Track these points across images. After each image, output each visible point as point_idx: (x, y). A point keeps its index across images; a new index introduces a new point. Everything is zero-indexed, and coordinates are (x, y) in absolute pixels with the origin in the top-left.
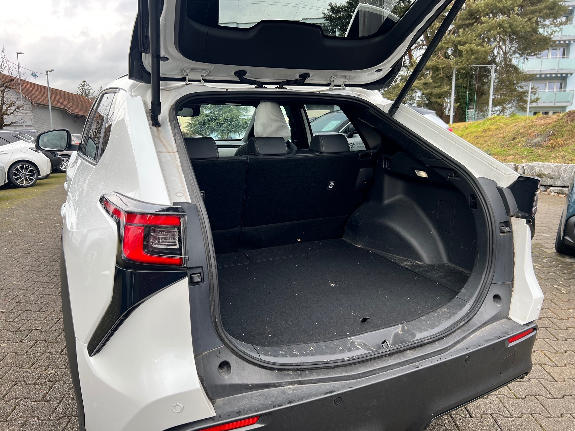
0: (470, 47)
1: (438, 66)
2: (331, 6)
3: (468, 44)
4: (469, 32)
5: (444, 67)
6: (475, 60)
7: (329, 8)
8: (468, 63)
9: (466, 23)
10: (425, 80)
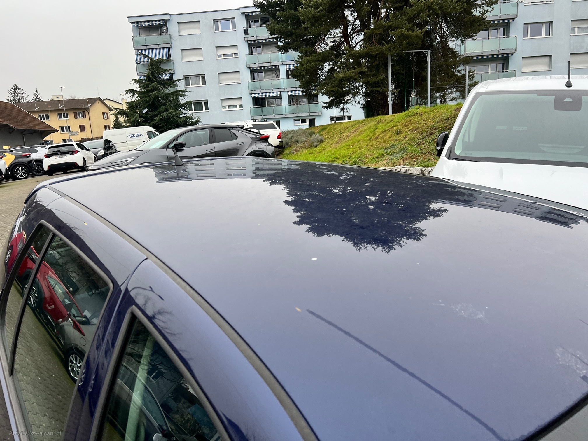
0: (401, 32)
1: (371, 53)
3: (398, 29)
4: (399, 16)
5: (378, 54)
6: (408, 46)
8: (400, 49)
9: (396, 6)
10: (359, 68)
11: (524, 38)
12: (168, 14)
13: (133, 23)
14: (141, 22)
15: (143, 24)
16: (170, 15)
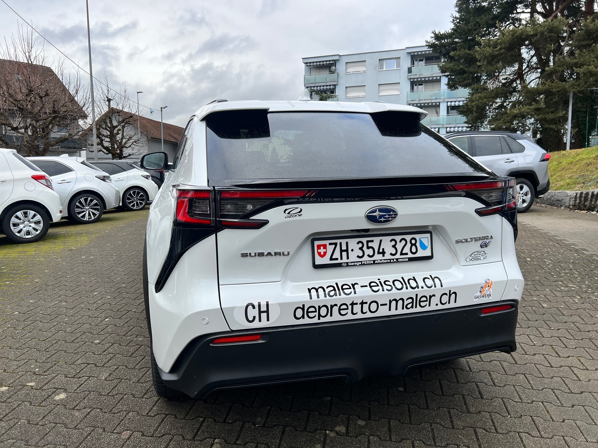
0: (588, 69)
1: (551, 90)
2: (435, 34)
3: (585, 66)
4: (587, 53)
5: (558, 91)
6: (594, 83)
7: (433, 35)
8: (586, 86)
9: (583, 44)
10: (536, 105)
12: (339, 55)
13: (306, 63)
14: (313, 62)
15: (315, 64)
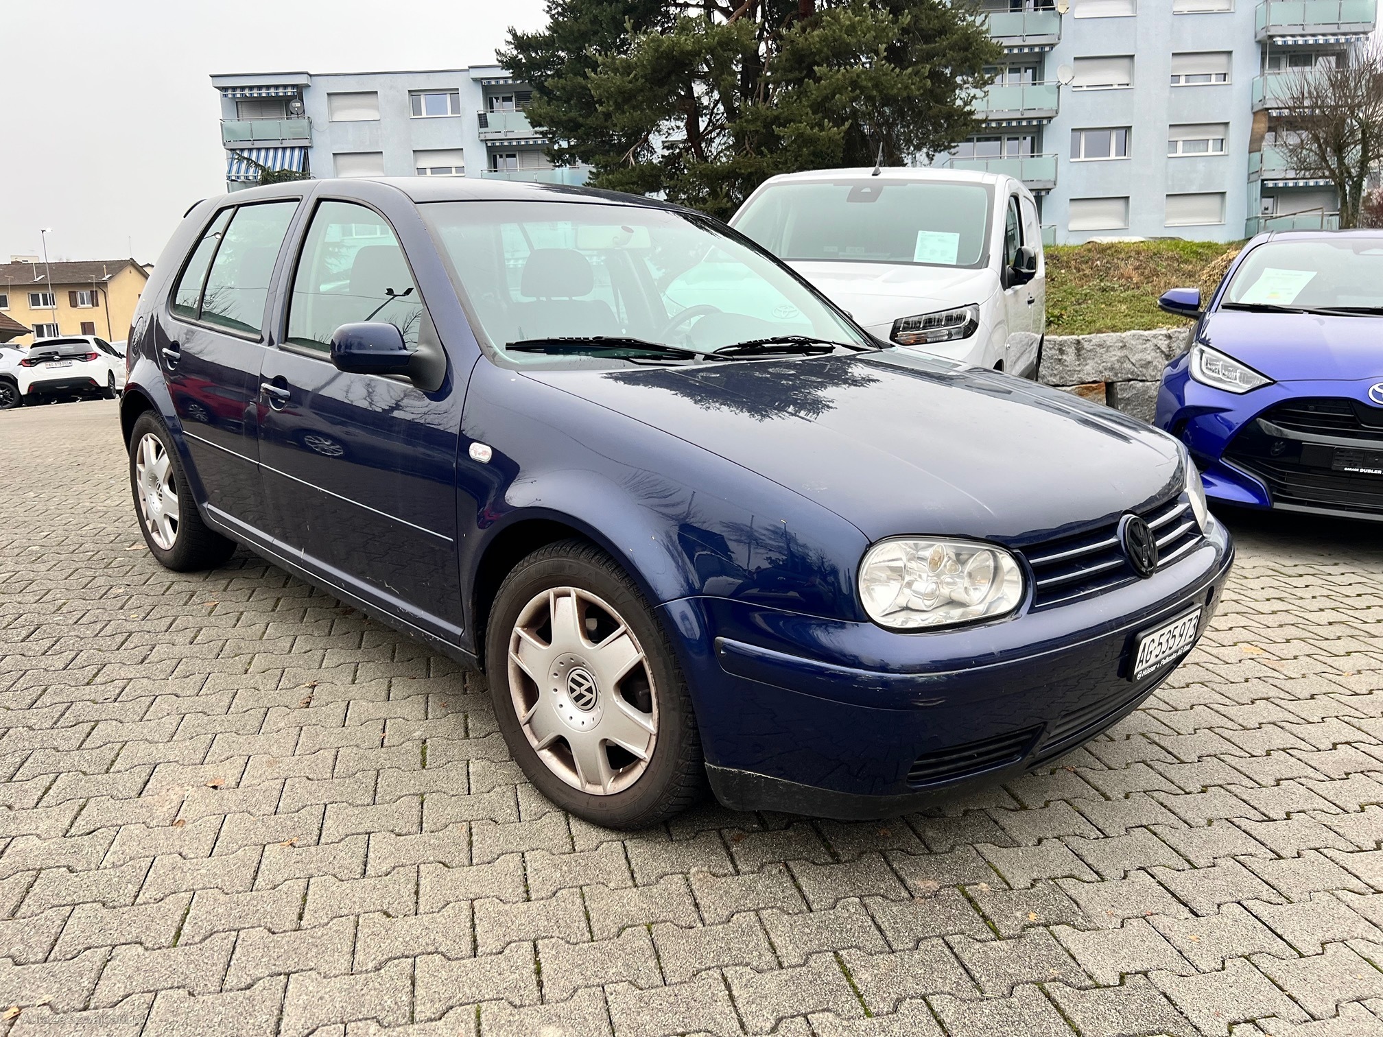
0: (798, 129)
2: (515, 35)
3: (793, 124)
7: (510, 38)
10: (714, 201)
11: (1072, 160)
12: (307, 73)
13: (224, 89)
14: (243, 88)
15: (247, 92)
16: (311, 76)
